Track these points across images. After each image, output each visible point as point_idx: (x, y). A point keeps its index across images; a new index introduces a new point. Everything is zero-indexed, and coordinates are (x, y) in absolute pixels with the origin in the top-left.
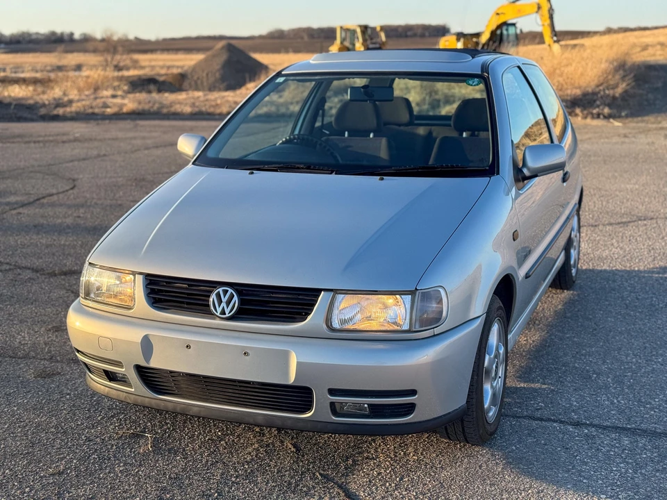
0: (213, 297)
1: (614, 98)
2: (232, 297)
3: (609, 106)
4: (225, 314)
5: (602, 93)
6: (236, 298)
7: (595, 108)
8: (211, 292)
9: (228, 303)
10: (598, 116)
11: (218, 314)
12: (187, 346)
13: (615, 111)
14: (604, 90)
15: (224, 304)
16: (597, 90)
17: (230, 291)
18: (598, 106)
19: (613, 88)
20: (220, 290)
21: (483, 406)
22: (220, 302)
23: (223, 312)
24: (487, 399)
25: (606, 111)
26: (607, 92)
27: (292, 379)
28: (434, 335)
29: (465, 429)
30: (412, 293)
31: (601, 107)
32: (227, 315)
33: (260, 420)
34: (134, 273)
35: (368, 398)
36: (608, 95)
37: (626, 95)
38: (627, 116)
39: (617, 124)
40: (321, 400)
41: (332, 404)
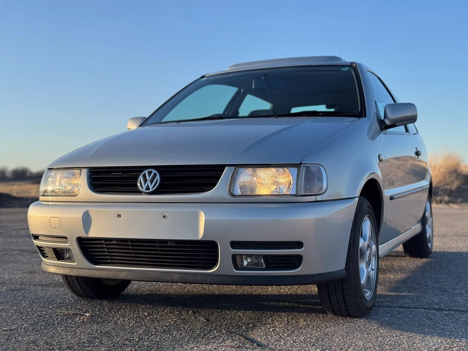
0: (141, 178)
1: (451, 191)
2: (155, 175)
3: (449, 195)
4: (149, 189)
5: (442, 188)
6: (158, 177)
7: (438, 196)
8: (139, 175)
9: (152, 181)
10: (441, 202)
11: (144, 190)
12: (118, 216)
13: (452, 199)
14: (443, 186)
15: (148, 182)
16: (438, 186)
17: (154, 171)
18: (440, 195)
19: (450, 184)
20: (146, 172)
21: (359, 281)
22: (146, 180)
23: (148, 188)
24: (363, 276)
25: (446, 198)
26: (446, 187)
27: (200, 235)
28: (316, 201)
29: (345, 296)
30: (298, 166)
31: (443, 196)
32: (151, 190)
33: (175, 277)
34: (80, 168)
35: (263, 249)
36: (447, 190)
37: (459, 190)
38: (461, 202)
39: (455, 206)
40: (224, 253)
41: (234, 257)
